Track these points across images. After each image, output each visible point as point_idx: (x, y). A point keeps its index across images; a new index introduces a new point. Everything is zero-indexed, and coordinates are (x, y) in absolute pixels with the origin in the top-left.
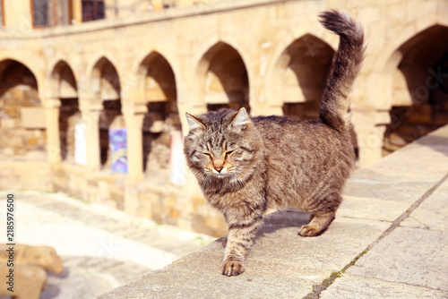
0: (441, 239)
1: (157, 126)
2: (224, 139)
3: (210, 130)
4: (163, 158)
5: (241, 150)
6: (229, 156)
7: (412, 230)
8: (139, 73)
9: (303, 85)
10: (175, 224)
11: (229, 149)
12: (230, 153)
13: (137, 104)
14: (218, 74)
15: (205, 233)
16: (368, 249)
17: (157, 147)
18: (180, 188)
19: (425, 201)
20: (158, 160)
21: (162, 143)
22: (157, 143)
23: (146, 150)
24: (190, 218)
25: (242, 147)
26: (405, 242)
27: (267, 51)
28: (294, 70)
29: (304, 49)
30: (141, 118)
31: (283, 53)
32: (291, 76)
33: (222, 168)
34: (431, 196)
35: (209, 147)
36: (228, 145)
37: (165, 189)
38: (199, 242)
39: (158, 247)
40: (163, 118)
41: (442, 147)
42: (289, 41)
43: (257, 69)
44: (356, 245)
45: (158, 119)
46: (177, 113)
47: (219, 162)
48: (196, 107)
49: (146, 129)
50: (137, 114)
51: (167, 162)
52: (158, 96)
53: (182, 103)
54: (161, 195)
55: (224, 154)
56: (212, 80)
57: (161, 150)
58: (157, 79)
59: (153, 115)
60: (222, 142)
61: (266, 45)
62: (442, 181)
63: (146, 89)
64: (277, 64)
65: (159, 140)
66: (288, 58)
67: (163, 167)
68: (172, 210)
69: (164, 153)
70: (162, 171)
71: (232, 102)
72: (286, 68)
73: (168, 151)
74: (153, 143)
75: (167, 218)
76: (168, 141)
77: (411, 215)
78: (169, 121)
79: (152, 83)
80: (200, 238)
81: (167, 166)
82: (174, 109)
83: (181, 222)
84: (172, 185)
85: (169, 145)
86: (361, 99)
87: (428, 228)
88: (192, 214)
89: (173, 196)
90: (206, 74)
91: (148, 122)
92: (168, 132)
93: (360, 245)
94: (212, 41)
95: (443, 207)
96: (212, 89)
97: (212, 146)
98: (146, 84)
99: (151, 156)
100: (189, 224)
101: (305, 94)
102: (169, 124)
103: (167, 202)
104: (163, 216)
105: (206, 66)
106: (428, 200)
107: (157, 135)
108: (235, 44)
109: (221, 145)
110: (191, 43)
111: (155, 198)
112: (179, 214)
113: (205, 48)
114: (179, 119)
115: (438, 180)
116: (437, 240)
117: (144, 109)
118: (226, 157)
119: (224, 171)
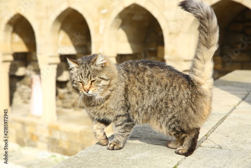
0: (230, 156)
1: (21, 71)
2: (89, 73)
3: (82, 67)
4: (26, 96)
5: (100, 79)
6: (93, 83)
7: (210, 149)
8: (6, 30)
9: (131, 41)
10: (34, 146)
11: (93, 79)
12: (93, 81)
13: (4, 54)
14: (68, 32)
15: (58, 153)
16: (178, 164)
17: (21, 87)
18: (39, 117)
19: (218, 128)
20: (22, 97)
21: (25, 84)
22: (21, 84)
23: (12, 89)
24: (47, 141)
25: (101, 78)
26: (204, 158)
27: (105, 15)
28: (125, 30)
29: (131, 15)
30: (8, 65)
31: (116, 18)
32: (122, 35)
33: (88, 90)
34: (223, 124)
35: (81, 78)
36: (92, 77)
37: (27, 119)
38: (53, 159)
39: (21, 164)
40: (26, 65)
41: (230, 88)
42: (120, 8)
43: (97, 29)
44: (169, 161)
45: (21, 66)
46: (36, 61)
47: (87, 87)
48: (51, 57)
49: (12, 73)
50: (5, 61)
51: (29, 98)
52: (22, 48)
53: (40, 54)
54: (23, 124)
55: (90, 82)
56: (63, 36)
57: (24, 89)
58: (21, 35)
59: (17, 63)
60: (88, 75)
61: (104, 11)
62: (230, 112)
63: (12, 43)
64: (112, 26)
65: (22, 81)
66: (120, 21)
67: (25, 102)
68: (32, 135)
69: (26, 91)
70: (25, 106)
71: (78, 53)
72: (118, 29)
73: (30, 90)
74: (18, 84)
75: (28, 141)
76: (29, 83)
77: (209, 138)
78: (30, 67)
79: (17, 38)
80: (54, 156)
81: (29, 101)
82: (34, 58)
83: (40, 144)
84: (33, 116)
85: (30, 86)
86: (173, 52)
87: (221, 148)
88: (48, 138)
89: (34, 125)
90: (59, 32)
91: (13, 68)
92: (30, 75)
93: (172, 161)
94: (64, 7)
95: (232, 132)
96: (64, 43)
97: (82, 78)
98: (12, 38)
99: (16, 94)
100: (45, 146)
101: (132, 48)
102: (30, 70)
103: (28, 129)
104: (25, 140)
105: (58, 26)
106: (220, 127)
107: (21, 78)
108: (81, 10)
109: (88, 77)
110: (47, 8)
111: (19, 126)
112: (38, 138)
113: (58, 12)
114: (38, 66)
115: (228, 112)
116: (228, 156)
117: (11, 58)
118: (91, 84)
119: (90, 92)
